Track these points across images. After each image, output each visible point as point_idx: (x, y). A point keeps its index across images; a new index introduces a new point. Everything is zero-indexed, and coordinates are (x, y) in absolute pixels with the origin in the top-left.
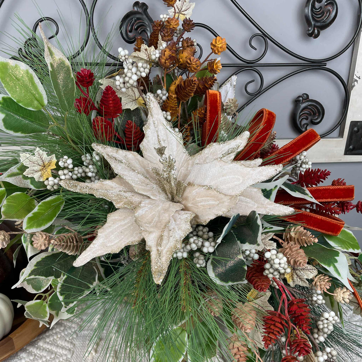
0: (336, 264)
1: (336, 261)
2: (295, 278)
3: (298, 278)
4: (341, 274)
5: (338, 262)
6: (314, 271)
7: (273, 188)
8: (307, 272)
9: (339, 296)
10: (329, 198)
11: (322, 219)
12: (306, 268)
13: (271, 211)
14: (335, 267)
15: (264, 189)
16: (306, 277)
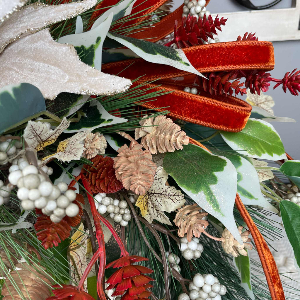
0: (212, 187)
1: (214, 180)
2: (150, 209)
3: (154, 209)
4: (220, 206)
5: (218, 182)
6: (177, 197)
7: (95, 43)
8: (165, 200)
9: (228, 244)
10: (219, 65)
11: (205, 102)
12: (164, 193)
13: (91, 87)
14: (209, 193)
15: (80, 46)
16: (163, 209)
